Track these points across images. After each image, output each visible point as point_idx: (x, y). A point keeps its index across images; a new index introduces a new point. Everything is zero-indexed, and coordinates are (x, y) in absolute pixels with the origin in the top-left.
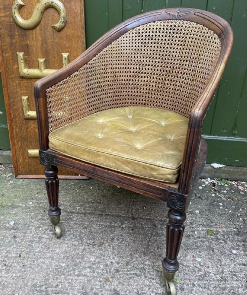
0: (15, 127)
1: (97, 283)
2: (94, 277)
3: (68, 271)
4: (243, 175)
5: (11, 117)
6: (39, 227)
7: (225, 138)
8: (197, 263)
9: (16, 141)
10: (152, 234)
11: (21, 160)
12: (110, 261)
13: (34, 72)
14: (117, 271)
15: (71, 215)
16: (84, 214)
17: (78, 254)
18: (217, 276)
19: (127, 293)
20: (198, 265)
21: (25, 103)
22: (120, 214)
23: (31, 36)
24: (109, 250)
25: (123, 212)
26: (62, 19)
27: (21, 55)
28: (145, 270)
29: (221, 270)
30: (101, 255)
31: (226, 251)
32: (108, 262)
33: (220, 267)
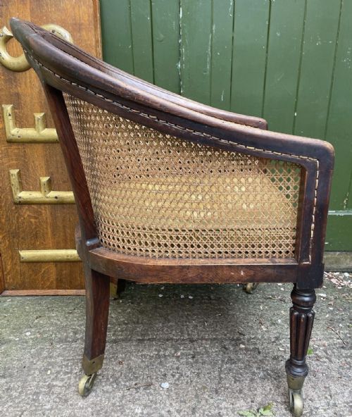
4: (336, 262)
6: (46, 370)
10: (223, 361)
11: (9, 267)
12: (167, 410)
13: (28, 133)
16: (115, 342)
17: (114, 404)
18: (328, 411)
22: (171, 336)
24: (162, 392)
25: (174, 332)
27: (8, 108)
29: (332, 402)
30: (151, 401)
31: (334, 373)
32: (163, 412)
33: (329, 397)
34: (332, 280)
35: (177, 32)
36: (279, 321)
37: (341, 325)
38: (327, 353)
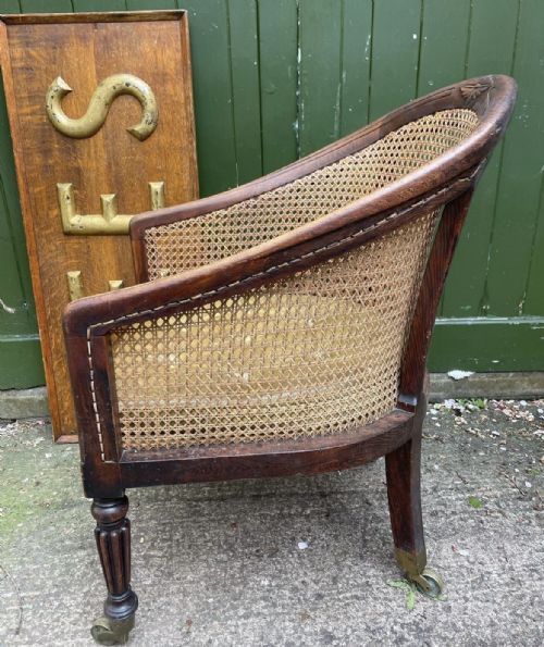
0: (53, 336)
1: (287, 623)
2: (278, 614)
3: (224, 612)
4: (509, 386)
5: (45, 314)
6: (138, 537)
7: (470, 321)
8: (462, 559)
9: (56, 363)
10: (367, 520)
11: (66, 404)
12: (301, 580)
13: (94, 221)
14: (320, 597)
15: (196, 506)
16: (222, 499)
17: (233, 576)
18: (504, 576)
19: (349, 632)
20: (466, 563)
21: (75, 286)
22: (296, 490)
23: (86, 150)
24: (292, 560)
25: (298, 485)
26: (148, 116)
27: (65, 188)
28: (370, 586)
29: (508, 565)
30: (280, 571)
31: (509, 530)
32: (296, 583)
33: (504, 560)
34: (504, 411)
35: (293, 82)
36: (436, 467)
37: (517, 470)
38: (499, 506)
